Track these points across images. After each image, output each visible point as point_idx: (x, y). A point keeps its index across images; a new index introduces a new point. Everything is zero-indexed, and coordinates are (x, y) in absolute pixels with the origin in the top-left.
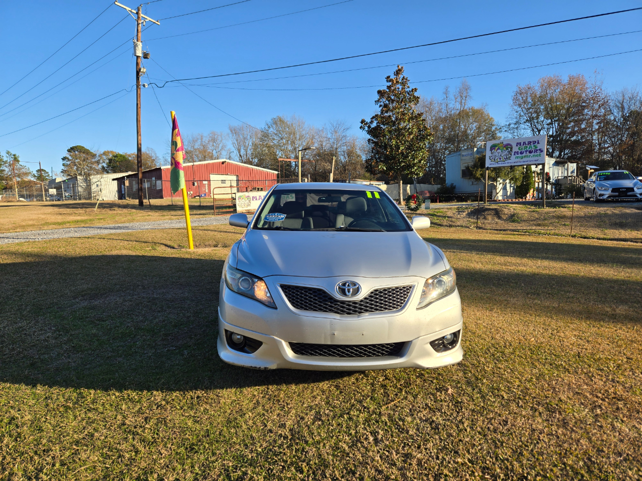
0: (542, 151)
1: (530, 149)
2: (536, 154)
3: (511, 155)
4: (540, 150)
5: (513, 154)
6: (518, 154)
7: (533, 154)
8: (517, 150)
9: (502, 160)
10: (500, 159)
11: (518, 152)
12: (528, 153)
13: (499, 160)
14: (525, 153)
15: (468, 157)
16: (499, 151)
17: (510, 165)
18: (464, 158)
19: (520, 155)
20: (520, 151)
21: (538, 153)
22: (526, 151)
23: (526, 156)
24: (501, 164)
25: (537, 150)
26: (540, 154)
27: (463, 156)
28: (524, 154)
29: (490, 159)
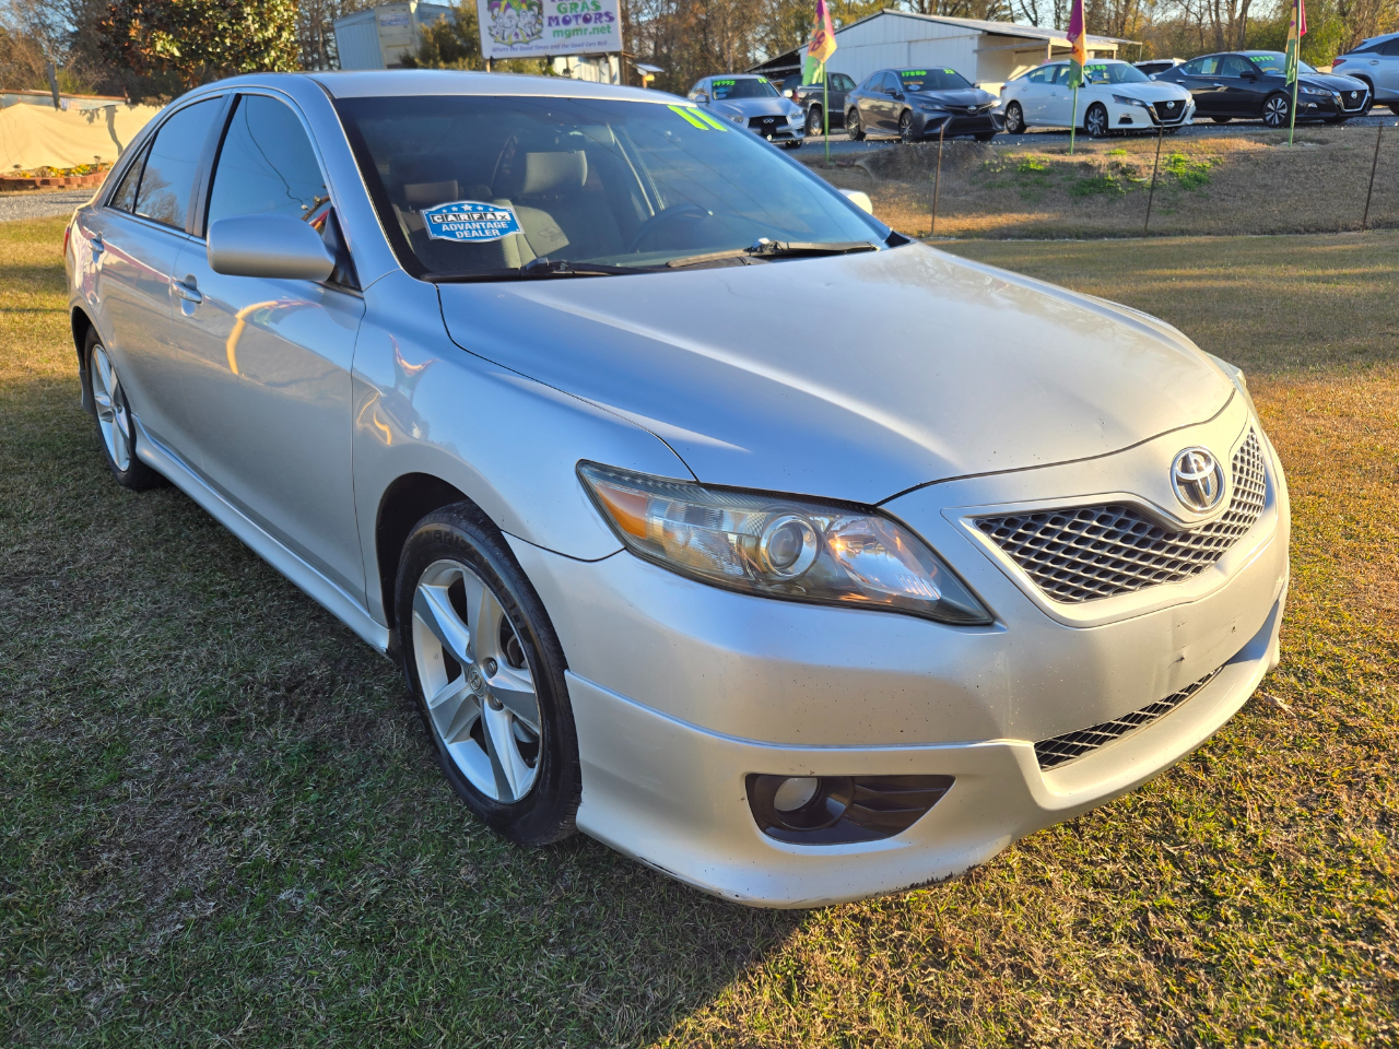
0: (612, 19)
1: (586, 11)
2: (599, 25)
3: (541, 24)
4: (607, 14)
5: (546, 22)
6: (558, 24)
7: (592, 25)
8: (555, 13)
9: (521, 38)
10: (516, 35)
11: (557, 18)
12: (580, 20)
13: (514, 39)
14: (574, 22)
15: (397, 30)
16: (510, 12)
17: (542, 53)
18: (387, 30)
19: (563, 27)
20: (561, 17)
21: (605, 24)
22: (577, 17)
23: (577, 30)
24: (522, 49)
25: (600, 15)
26: (609, 27)
27: (383, 23)
28: (573, 25)
29: (492, 35)
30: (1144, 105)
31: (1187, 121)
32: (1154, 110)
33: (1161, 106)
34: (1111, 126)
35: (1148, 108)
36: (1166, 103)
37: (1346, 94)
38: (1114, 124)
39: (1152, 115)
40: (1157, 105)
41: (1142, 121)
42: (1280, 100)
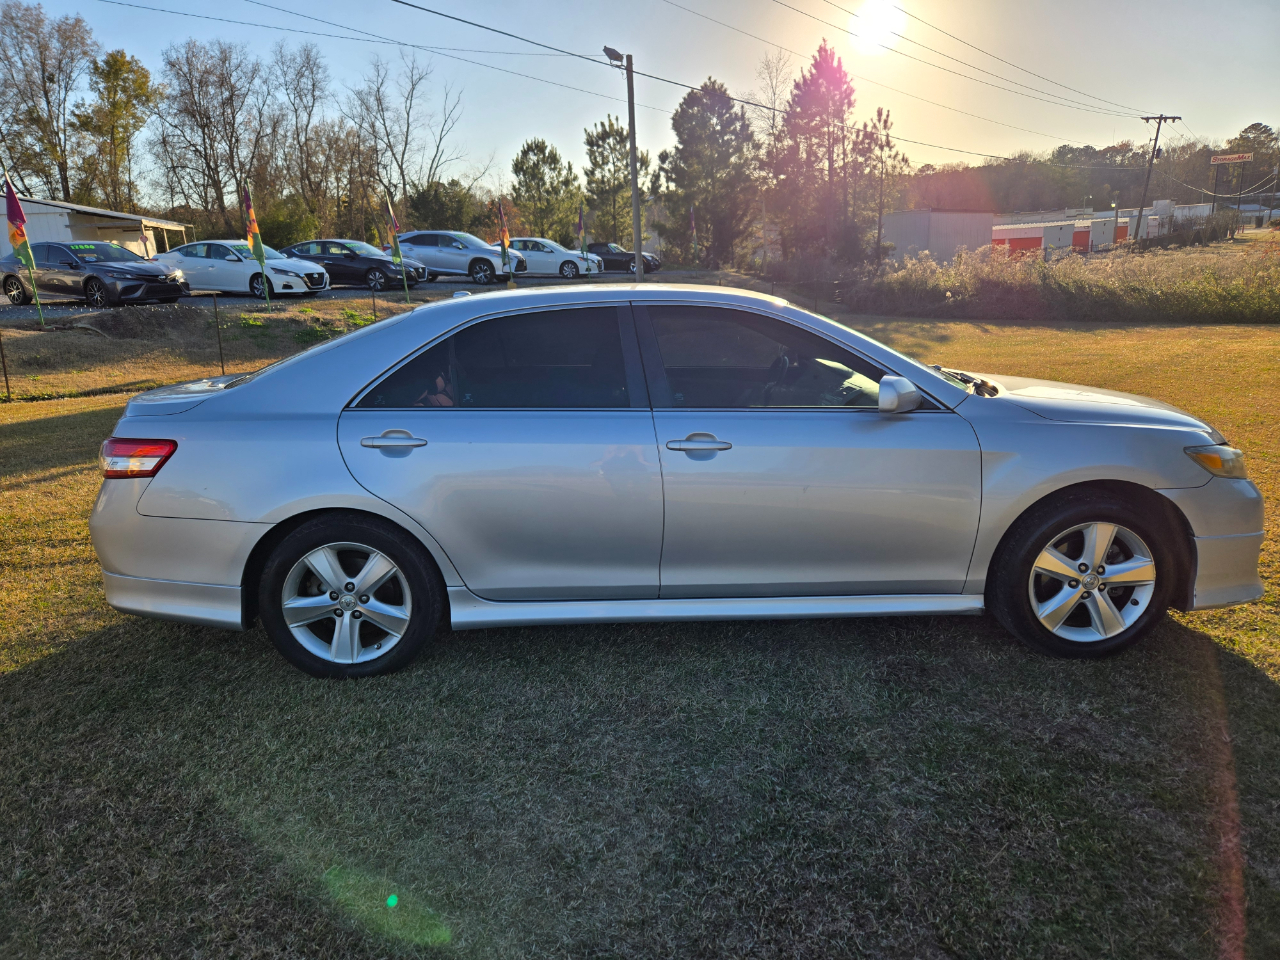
30: (298, 276)
31: (328, 287)
32: (306, 279)
33: (310, 276)
34: (276, 291)
35: (302, 278)
36: (312, 274)
37: (417, 269)
38: (278, 289)
39: (305, 283)
40: (307, 275)
41: (300, 287)
42: (377, 274)
